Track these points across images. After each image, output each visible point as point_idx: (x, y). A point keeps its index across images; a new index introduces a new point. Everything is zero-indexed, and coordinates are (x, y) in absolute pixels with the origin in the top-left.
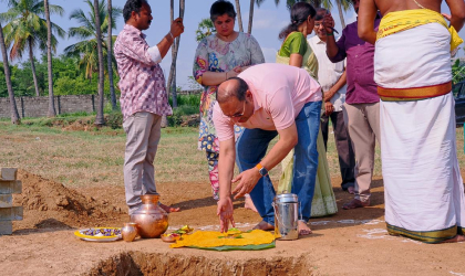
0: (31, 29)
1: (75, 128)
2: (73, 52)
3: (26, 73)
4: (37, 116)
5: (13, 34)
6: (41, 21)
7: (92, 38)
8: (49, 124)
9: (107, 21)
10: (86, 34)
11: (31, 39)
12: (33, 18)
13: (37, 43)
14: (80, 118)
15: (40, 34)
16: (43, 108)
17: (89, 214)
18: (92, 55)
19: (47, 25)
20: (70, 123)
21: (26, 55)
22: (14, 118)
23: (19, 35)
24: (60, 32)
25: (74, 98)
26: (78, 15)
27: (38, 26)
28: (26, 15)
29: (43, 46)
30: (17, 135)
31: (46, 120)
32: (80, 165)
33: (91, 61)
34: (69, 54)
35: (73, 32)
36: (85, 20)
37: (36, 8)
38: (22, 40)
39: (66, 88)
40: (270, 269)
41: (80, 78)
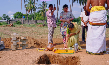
0: (32, 7)
1: (39, 26)
2: (39, 12)
3: (31, 16)
4: (32, 24)
5: (28, 8)
6: (33, 6)
7: (43, 9)
8: (35, 25)
9: (45, 6)
10: (42, 8)
11: (31, 9)
12: (32, 5)
13: (33, 10)
14: (40, 24)
15: (33, 8)
16: (34, 22)
17: (40, 45)
18: (43, 12)
19: (34, 7)
20: (38, 25)
21: (31, 12)
22: (28, 24)
23: (29, 8)
24: (37, 8)
25: (39, 20)
26: (40, 5)
27: (33, 7)
28: (31, 5)
29: (34, 11)
30: (29, 27)
31: (34, 24)
32: (39, 34)
33: (42, 13)
34: (38, 12)
35: (39, 8)
36: (41, 6)
37: (33, 3)
38: (30, 9)
39: (38, 18)
40: (72, 58)
41: (40, 17)
